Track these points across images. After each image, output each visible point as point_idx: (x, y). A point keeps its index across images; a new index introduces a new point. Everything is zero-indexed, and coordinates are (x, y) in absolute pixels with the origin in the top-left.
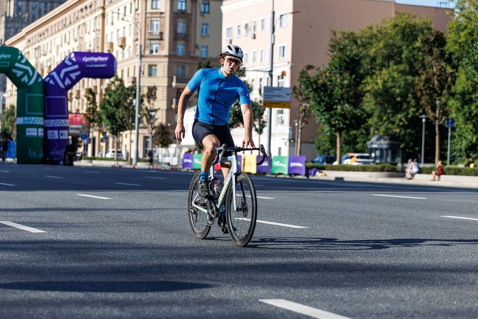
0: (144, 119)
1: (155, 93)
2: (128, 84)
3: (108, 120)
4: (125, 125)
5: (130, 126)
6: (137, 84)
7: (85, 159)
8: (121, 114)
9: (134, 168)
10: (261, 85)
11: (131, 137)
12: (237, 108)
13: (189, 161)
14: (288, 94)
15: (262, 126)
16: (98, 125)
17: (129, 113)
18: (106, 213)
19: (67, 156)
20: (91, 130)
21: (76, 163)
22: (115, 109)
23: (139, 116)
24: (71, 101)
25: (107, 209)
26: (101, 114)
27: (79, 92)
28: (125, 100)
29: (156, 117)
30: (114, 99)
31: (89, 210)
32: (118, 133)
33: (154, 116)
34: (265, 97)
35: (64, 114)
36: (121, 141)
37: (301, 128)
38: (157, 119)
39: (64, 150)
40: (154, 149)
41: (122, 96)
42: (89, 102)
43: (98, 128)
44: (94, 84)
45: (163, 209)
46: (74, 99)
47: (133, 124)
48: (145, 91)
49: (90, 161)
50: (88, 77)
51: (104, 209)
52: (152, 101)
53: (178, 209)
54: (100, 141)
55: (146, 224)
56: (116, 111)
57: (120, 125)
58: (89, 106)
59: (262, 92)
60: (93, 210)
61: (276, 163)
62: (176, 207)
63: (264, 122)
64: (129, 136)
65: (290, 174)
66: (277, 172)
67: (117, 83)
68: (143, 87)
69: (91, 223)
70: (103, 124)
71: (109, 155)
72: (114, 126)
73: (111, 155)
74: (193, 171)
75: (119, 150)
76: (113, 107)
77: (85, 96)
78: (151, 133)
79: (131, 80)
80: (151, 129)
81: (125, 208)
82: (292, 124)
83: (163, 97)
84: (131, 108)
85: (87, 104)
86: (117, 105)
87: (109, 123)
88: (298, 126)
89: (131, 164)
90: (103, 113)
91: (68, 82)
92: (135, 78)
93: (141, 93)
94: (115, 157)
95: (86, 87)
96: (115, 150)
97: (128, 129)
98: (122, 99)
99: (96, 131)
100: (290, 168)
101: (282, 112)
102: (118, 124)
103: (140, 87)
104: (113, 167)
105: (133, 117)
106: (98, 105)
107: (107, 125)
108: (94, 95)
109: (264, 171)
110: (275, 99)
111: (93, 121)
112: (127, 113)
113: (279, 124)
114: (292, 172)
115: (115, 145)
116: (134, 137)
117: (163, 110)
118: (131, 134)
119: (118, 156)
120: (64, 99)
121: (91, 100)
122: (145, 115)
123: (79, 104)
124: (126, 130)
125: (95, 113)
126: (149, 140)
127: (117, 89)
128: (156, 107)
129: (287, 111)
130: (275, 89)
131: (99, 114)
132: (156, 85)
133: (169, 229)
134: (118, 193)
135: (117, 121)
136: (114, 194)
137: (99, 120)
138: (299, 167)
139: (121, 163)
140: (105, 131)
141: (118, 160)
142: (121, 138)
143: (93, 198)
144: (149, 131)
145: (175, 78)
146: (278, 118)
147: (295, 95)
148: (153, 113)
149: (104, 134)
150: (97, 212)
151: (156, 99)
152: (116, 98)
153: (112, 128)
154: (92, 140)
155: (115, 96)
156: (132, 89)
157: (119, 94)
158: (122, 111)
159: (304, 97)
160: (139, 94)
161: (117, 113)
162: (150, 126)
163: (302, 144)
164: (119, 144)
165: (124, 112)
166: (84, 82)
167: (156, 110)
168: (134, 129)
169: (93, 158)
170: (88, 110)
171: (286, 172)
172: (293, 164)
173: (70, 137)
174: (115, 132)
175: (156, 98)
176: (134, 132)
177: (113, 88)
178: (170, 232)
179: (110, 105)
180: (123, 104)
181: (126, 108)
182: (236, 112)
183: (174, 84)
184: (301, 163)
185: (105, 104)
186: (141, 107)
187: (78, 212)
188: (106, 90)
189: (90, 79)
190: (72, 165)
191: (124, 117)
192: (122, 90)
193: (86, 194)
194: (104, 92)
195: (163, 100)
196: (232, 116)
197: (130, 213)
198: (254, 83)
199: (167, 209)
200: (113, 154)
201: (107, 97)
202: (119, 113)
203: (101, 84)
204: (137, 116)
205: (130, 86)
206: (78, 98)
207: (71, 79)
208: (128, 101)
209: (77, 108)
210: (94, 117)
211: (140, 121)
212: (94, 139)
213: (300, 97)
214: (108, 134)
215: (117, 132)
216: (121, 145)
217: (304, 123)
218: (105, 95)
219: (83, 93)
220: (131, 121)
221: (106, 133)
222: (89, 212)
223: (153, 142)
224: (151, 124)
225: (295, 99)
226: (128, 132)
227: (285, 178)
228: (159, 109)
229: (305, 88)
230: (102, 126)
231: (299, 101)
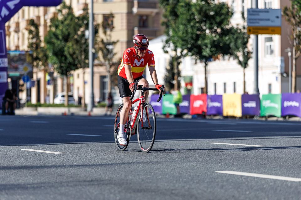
0: (100, 54)
1: (112, 21)
2: (78, 12)
3: (55, 58)
4: (76, 62)
5: (83, 64)
6: (90, 11)
7: (28, 106)
8: (71, 50)
9: (90, 115)
10: (243, 7)
11: (84, 77)
12: (215, 36)
13: (158, 104)
14: (278, 17)
15: (247, 57)
16: (43, 64)
17: (81, 47)
18: (59, 170)
19: (7, 104)
20: (35, 70)
21: (17, 112)
22: (63, 43)
23: (94, 51)
24: (9, 35)
25: (59, 166)
26: (46, 50)
27: (18, 24)
28: (76, 31)
29: (115, 51)
30: (62, 31)
31: (38, 167)
32: (68, 73)
33: (112, 50)
34: (250, 20)
35: (2, 52)
36: (71, 82)
37: (296, 59)
38: (115, 54)
39: (4, 95)
40: (113, 91)
41: (72, 27)
42: (31, 36)
43: (43, 67)
44: (36, 14)
45: (128, 163)
46: (13, 34)
47: (87, 61)
48: (100, 20)
49: (34, 108)
50: (29, 5)
51: (56, 166)
52: (108, 32)
53: (147, 163)
54: (46, 83)
55: (109, 182)
56: (65, 46)
57: (70, 63)
58: (31, 41)
59: (246, 16)
60: (42, 167)
61: (265, 103)
62: (144, 161)
63: (249, 53)
64: (81, 76)
65: (284, 116)
66: (267, 114)
67: (65, 11)
68: (98, 14)
69: (42, 183)
70: (49, 61)
71: (58, 101)
72: (63, 65)
73: (61, 100)
74: (163, 117)
75: (70, 94)
76: (61, 41)
77: (26, 29)
78: (109, 72)
79: (82, 7)
80: (108, 66)
81: (81, 163)
82: (283, 53)
83: (122, 26)
84: (83, 41)
85: (29, 39)
86: (66, 38)
87: (57, 61)
88: (292, 56)
89: (86, 110)
90: (49, 49)
91: (5, 12)
92: (86, 5)
93: (95, 23)
94: (66, 103)
95: (26, 17)
96: (65, 93)
97: (81, 67)
98: (71, 31)
99: (40, 71)
100: (283, 109)
101: (271, 40)
102: (68, 61)
103: (93, 15)
104: (64, 115)
105: (86, 52)
106: (42, 39)
107: (55, 63)
108: (37, 26)
109: (252, 113)
110: (262, 24)
111: (37, 59)
112: (78, 47)
113: (267, 54)
114: (286, 113)
115: (65, 88)
116: (88, 77)
117: (122, 42)
118: (84, 73)
119: (69, 101)
120: (1, 33)
121: (34, 33)
122: (101, 49)
123: (18, 39)
124: (77, 68)
125: (39, 50)
126: (107, 80)
127: (65, 19)
128: (114, 39)
129: (277, 38)
130: (262, 11)
131: (44, 51)
132: (114, 12)
133: (138, 187)
134: (72, 145)
135: (66, 58)
136: (67, 147)
137: (45, 58)
138: (295, 107)
139: (74, 110)
140: (52, 70)
141: (69, 106)
142: (71, 79)
143: (41, 153)
144: (106, 69)
145: (136, 3)
146: (266, 47)
147: (287, 17)
148: (110, 47)
149: (51, 74)
150: (47, 170)
151: (114, 30)
152: (64, 30)
153: (61, 67)
154: (36, 83)
155: (63, 27)
156: (84, 18)
157: (68, 25)
158: (73, 45)
159: (298, 20)
160: (93, 23)
161: (66, 49)
162: (107, 62)
163: (298, 79)
164: (69, 87)
165: (75, 47)
166: (23, 12)
167: (114, 43)
168: (88, 67)
169: (39, 104)
170: (31, 45)
171: (278, 113)
172: (287, 104)
173: (9, 80)
174: (64, 72)
175: (113, 28)
176: (88, 70)
177: (60, 17)
178: (139, 191)
179: (57, 38)
180: (73, 37)
181: (77, 42)
182: (214, 41)
183: (135, 10)
184: (296, 101)
185: (51, 38)
186: (96, 40)
187: (25, 171)
188: (52, 20)
189: (32, 8)
190: (13, 113)
191: (74, 53)
192: (71, 19)
193: (32, 149)
194: (49, 24)
195: (122, 30)
196: (209, 46)
197: (88, 169)
198: (235, 5)
199: (134, 163)
200: (62, 98)
201: (53, 29)
202: (69, 48)
203: (45, 13)
204: (91, 51)
205: (81, 15)
206: (17, 31)
207: (8, 8)
208: (79, 33)
209: (16, 44)
210: (38, 54)
211: (95, 57)
212: (39, 81)
213: (292, 20)
214: (56, 74)
215: (67, 71)
216: (71, 88)
217: (299, 52)
218: (50, 26)
219: (23, 25)
220: (83, 57)
221: (53, 73)
222: (39, 170)
223: (112, 82)
224: (110, 60)
225: (286, 23)
226: (80, 71)
227: (277, 121)
228: (118, 41)
229: (298, 8)
230: (47, 65)
231: (293, 24)
